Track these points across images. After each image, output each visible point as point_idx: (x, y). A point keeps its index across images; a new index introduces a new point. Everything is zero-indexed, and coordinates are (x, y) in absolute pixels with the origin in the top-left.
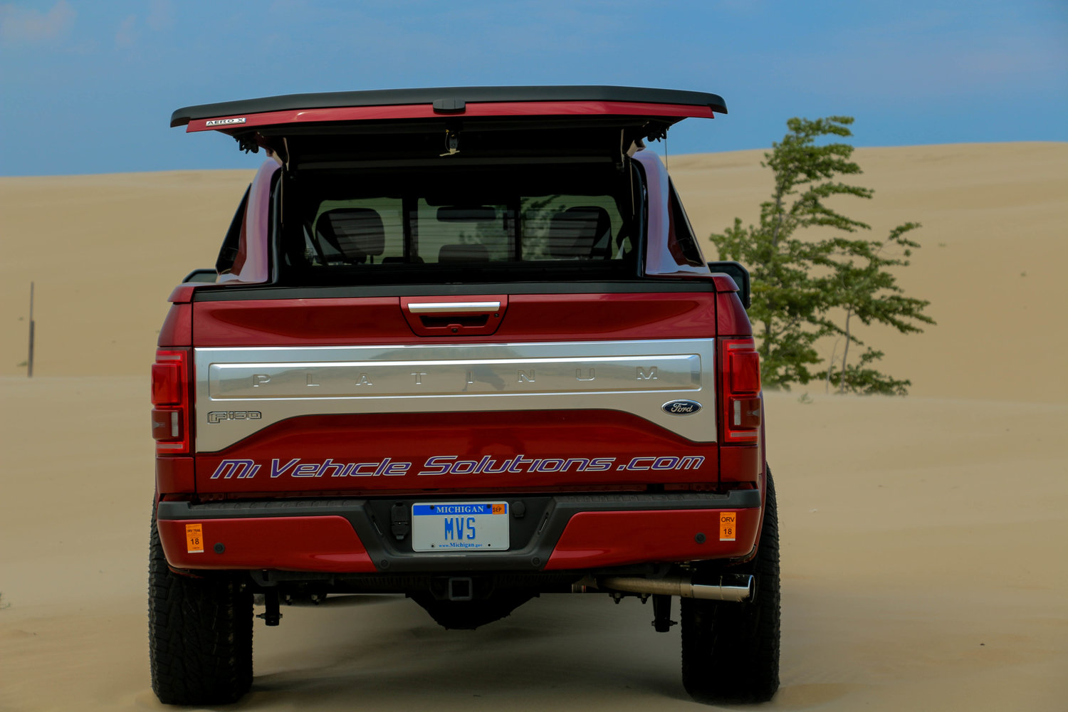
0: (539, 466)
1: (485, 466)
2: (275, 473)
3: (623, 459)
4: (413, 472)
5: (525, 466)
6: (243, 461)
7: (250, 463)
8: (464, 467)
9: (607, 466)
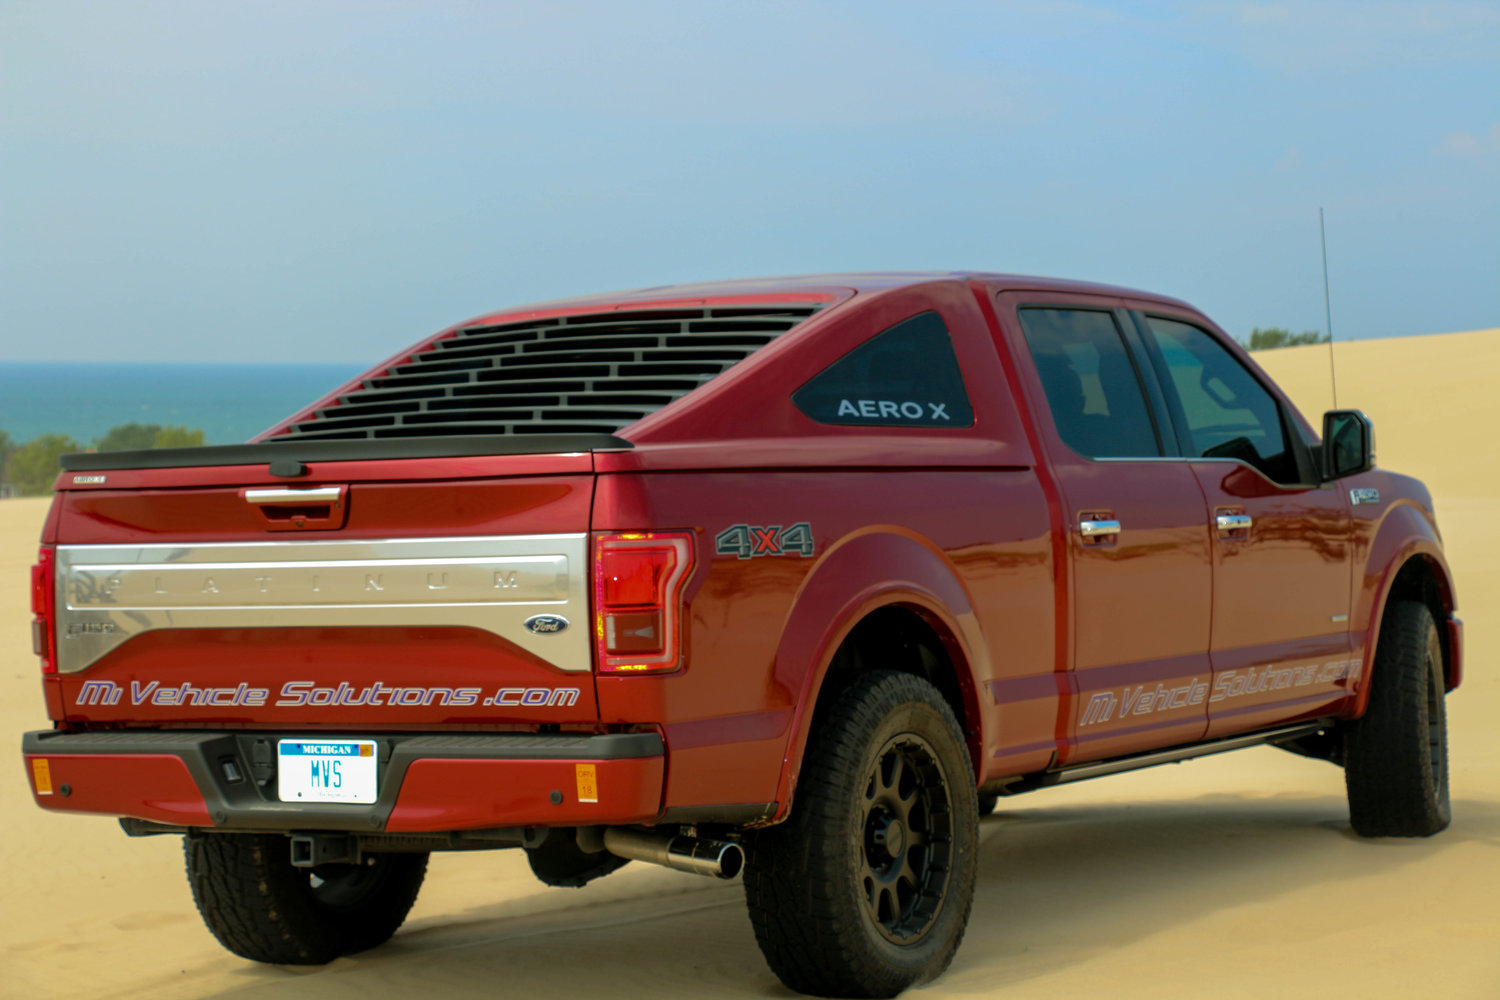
0: (399, 697)
1: (341, 696)
2: (137, 700)
3: (490, 691)
4: (271, 700)
5: (385, 697)
6: (105, 684)
7: (111, 686)
8: (322, 697)
9: (473, 698)
